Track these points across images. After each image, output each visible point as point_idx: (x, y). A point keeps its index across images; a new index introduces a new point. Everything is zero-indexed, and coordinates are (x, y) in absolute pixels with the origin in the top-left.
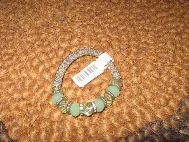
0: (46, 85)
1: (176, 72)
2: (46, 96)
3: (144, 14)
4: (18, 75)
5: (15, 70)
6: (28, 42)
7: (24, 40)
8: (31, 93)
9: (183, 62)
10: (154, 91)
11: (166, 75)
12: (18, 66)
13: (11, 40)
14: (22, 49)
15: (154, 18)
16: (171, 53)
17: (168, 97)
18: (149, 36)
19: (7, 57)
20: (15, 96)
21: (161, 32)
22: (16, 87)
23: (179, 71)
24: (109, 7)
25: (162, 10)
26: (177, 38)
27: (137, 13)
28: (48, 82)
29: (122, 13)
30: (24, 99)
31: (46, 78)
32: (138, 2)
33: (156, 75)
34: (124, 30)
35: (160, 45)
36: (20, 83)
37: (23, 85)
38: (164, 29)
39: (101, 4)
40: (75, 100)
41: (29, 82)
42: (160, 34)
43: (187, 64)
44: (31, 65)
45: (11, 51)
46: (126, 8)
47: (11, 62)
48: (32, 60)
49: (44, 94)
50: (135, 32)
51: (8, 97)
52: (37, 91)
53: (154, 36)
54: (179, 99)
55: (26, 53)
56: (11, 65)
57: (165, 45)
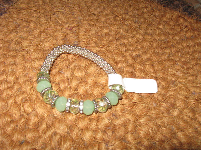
0: (57, 125)
2: (57, 139)
3: (168, 42)
4: (20, 110)
5: (16, 103)
6: (33, 68)
7: (28, 65)
8: (37, 135)
10: (189, 133)
12: (21, 98)
13: (12, 64)
14: (25, 76)
15: (180, 47)
18: (177, 67)
19: (6, 86)
20: (16, 137)
21: (190, 63)
22: (17, 126)
24: (130, 31)
27: (161, 40)
28: (60, 121)
29: (144, 40)
30: (27, 143)
31: (57, 115)
32: (161, 29)
34: (149, 59)
36: (23, 120)
37: (27, 123)
39: (119, 28)
40: (95, 146)
41: (35, 120)
42: (188, 66)
45: (11, 78)
46: (148, 34)
47: (11, 92)
49: (54, 137)
50: (161, 63)
51: (6, 140)
52: (45, 133)
53: (183, 67)
55: (30, 81)
56: (12, 97)
57: (196, 79)
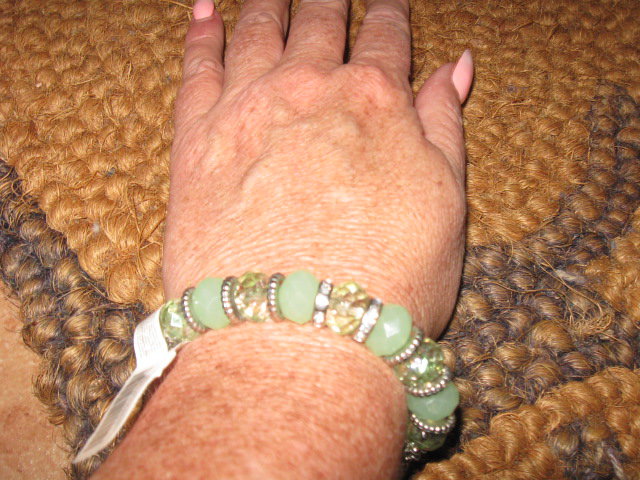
1: (551, 126)
4: (103, 111)
5: (92, 97)
6: (128, 27)
7: (116, 20)
8: (141, 161)
9: (571, 104)
11: (523, 131)
12: (103, 88)
13: (77, 19)
14: (111, 43)
16: (537, 79)
17: (524, 185)
18: (477, 30)
19: (68, 65)
20: (96, 166)
21: (513, 21)
22: (97, 142)
23: (558, 125)
26: (556, 41)
30: (121, 174)
33: (494, 130)
35: (509, 55)
37: (119, 136)
38: (521, 14)
41: (137, 131)
42: (507, 28)
43: (581, 110)
44: (140, 87)
45: (78, 49)
47: (78, 78)
51: (75, 168)
52: (159, 155)
53: (493, 31)
54: (556, 194)
55: (122, 54)
56: (83, 85)
57: (523, 57)
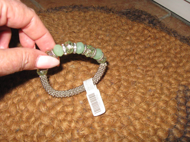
0: (42, 117)
1: (164, 104)
2: (42, 127)
3: (133, 50)
4: (16, 108)
5: (13, 103)
8: (28, 125)
9: (170, 94)
10: (143, 121)
11: (154, 107)
12: (17, 99)
15: (142, 54)
16: (158, 86)
17: (156, 127)
18: (138, 70)
20: (14, 127)
21: (149, 66)
22: (14, 119)
23: (166, 103)
24: (101, 44)
25: (150, 46)
26: (164, 72)
27: (127, 50)
28: (45, 115)
29: (113, 50)
30: (21, 131)
31: (42, 110)
32: (128, 40)
33: (145, 107)
34: (115, 66)
35: (149, 78)
36: (18, 115)
37: (21, 117)
38: (152, 63)
39: (94, 42)
40: (69, 132)
41: (27, 115)
42: (148, 69)
43: (174, 96)
44: (29, 99)
46: (116, 45)
48: (30, 94)
49: (40, 126)
50: (125, 67)
51: (6, 129)
52: (34, 123)
53: (143, 70)
54: (167, 129)
56: (10, 99)
57: (153, 79)
